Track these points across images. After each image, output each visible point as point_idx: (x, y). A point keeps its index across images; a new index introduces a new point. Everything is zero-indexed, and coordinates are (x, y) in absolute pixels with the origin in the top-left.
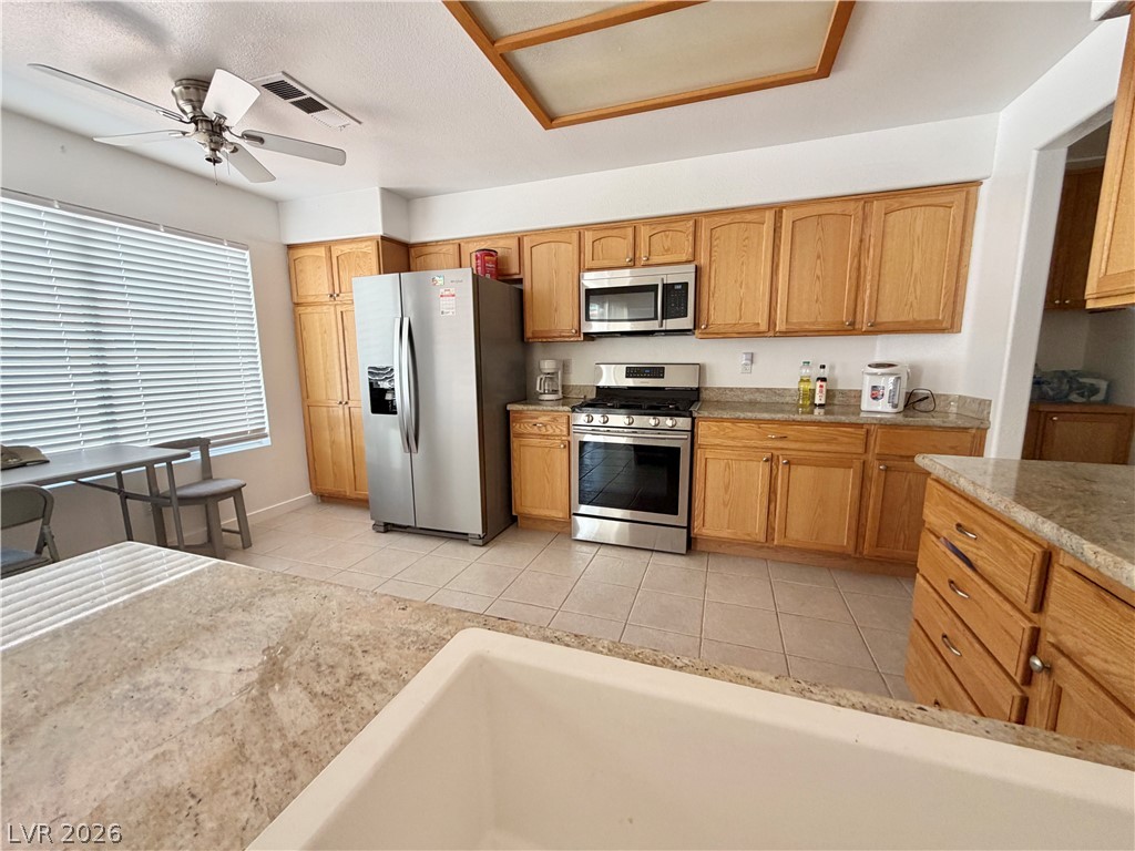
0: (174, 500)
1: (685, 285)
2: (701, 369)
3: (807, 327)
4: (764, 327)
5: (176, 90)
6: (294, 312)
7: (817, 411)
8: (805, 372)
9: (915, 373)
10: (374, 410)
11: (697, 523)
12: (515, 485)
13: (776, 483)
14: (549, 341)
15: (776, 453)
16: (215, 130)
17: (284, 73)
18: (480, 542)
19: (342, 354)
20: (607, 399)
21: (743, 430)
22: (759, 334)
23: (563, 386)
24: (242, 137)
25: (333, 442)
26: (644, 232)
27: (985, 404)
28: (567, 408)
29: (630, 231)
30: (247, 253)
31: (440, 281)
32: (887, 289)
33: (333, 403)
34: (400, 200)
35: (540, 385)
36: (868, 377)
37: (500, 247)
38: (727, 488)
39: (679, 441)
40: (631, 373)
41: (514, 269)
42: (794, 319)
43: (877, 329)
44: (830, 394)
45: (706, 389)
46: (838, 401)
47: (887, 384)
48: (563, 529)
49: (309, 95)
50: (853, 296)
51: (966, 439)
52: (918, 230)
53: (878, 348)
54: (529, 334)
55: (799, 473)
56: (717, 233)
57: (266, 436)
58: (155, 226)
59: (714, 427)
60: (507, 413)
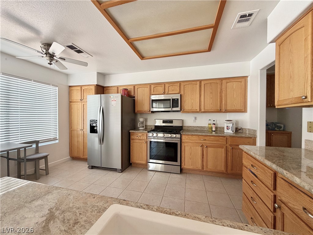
0: (25, 160)
1: (178, 99)
2: (183, 121)
3: (209, 110)
4: (198, 110)
5: (42, 46)
6: (69, 104)
7: (213, 132)
8: (210, 122)
9: (237, 123)
10: (91, 132)
11: (183, 164)
12: (131, 153)
13: (204, 153)
14: (142, 113)
15: (203, 144)
16: (52, 57)
17: (72, 43)
18: (120, 171)
19: (83, 116)
20: (158, 129)
21: (194, 138)
22: (197, 112)
23: (145, 125)
24: (59, 58)
25: (78, 141)
26: (167, 86)
27: (255, 131)
28: (146, 132)
29: (163, 85)
30: (57, 88)
31: (112, 97)
32: (228, 101)
33: (78, 130)
34: (102, 75)
35: (139, 125)
36: (225, 124)
37: (129, 88)
38: (191, 154)
39: (177, 141)
40: (164, 122)
41: (132, 94)
42: (206, 108)
43: (226, 111)
44: (216, 128)
45: (184, 126)
46: (219, 130)
47: (231, 125)
48: (145, 167)
49: (79, 49)
50: (220, 102)
51: (252, 140)
52: (234, 87)
53: (227, 116)
54: (136, 111)
55: (210, 149)
56: (185, 86)
57: (57, 140)
58: (31, 80)
59: (187, 137)
60: (130, 133)
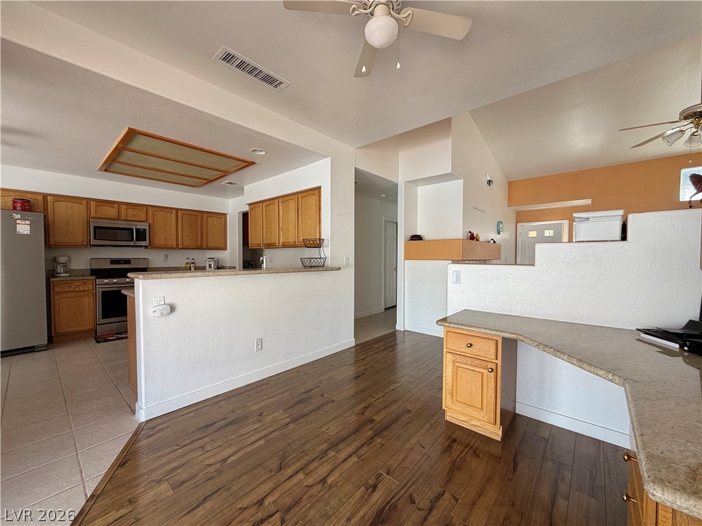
1: (145, 230)
2: (147, 260)
3: (188, 246)
4: (175, 246)
8: (187, 261)
18: (46, 348)
22: (174, 248)
23: (69, 270)
26: (123, 207)
29: (116, 205)
31: (17, 216)
32: (209, 237)
36: (208, 262)
40: (113, 262)
41: (39, 210)
42: (185, 244)
43: (208, 248)
44: (195, 267)
47: (213, 263)
50: (201, 239)
52: (215, 223)
53: (209, 254)
54: (52, 243)
56: (155, 213)
